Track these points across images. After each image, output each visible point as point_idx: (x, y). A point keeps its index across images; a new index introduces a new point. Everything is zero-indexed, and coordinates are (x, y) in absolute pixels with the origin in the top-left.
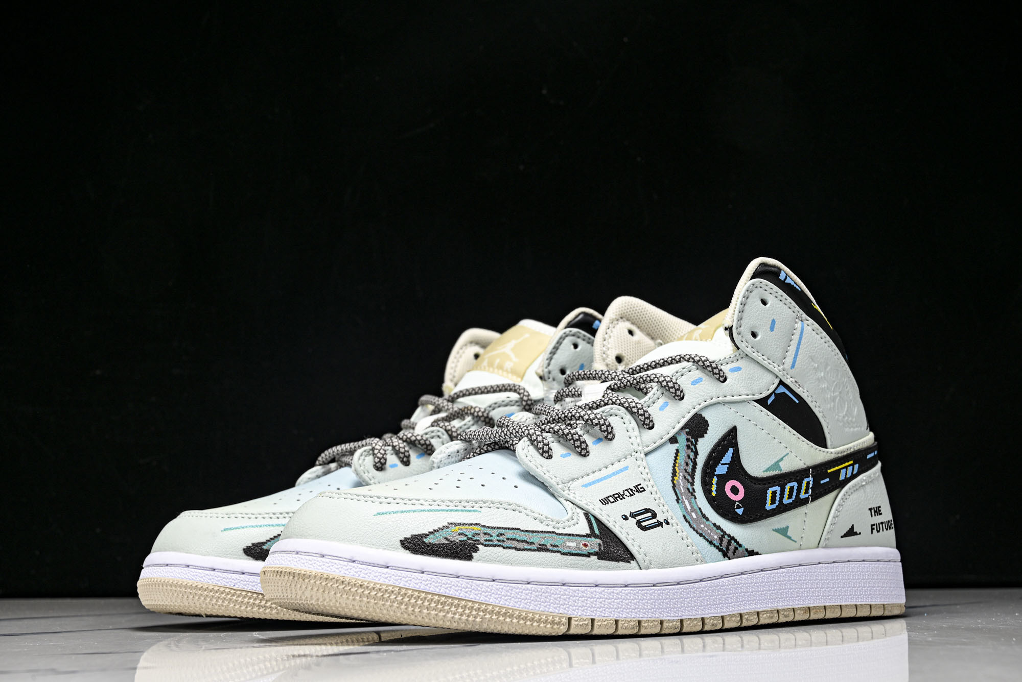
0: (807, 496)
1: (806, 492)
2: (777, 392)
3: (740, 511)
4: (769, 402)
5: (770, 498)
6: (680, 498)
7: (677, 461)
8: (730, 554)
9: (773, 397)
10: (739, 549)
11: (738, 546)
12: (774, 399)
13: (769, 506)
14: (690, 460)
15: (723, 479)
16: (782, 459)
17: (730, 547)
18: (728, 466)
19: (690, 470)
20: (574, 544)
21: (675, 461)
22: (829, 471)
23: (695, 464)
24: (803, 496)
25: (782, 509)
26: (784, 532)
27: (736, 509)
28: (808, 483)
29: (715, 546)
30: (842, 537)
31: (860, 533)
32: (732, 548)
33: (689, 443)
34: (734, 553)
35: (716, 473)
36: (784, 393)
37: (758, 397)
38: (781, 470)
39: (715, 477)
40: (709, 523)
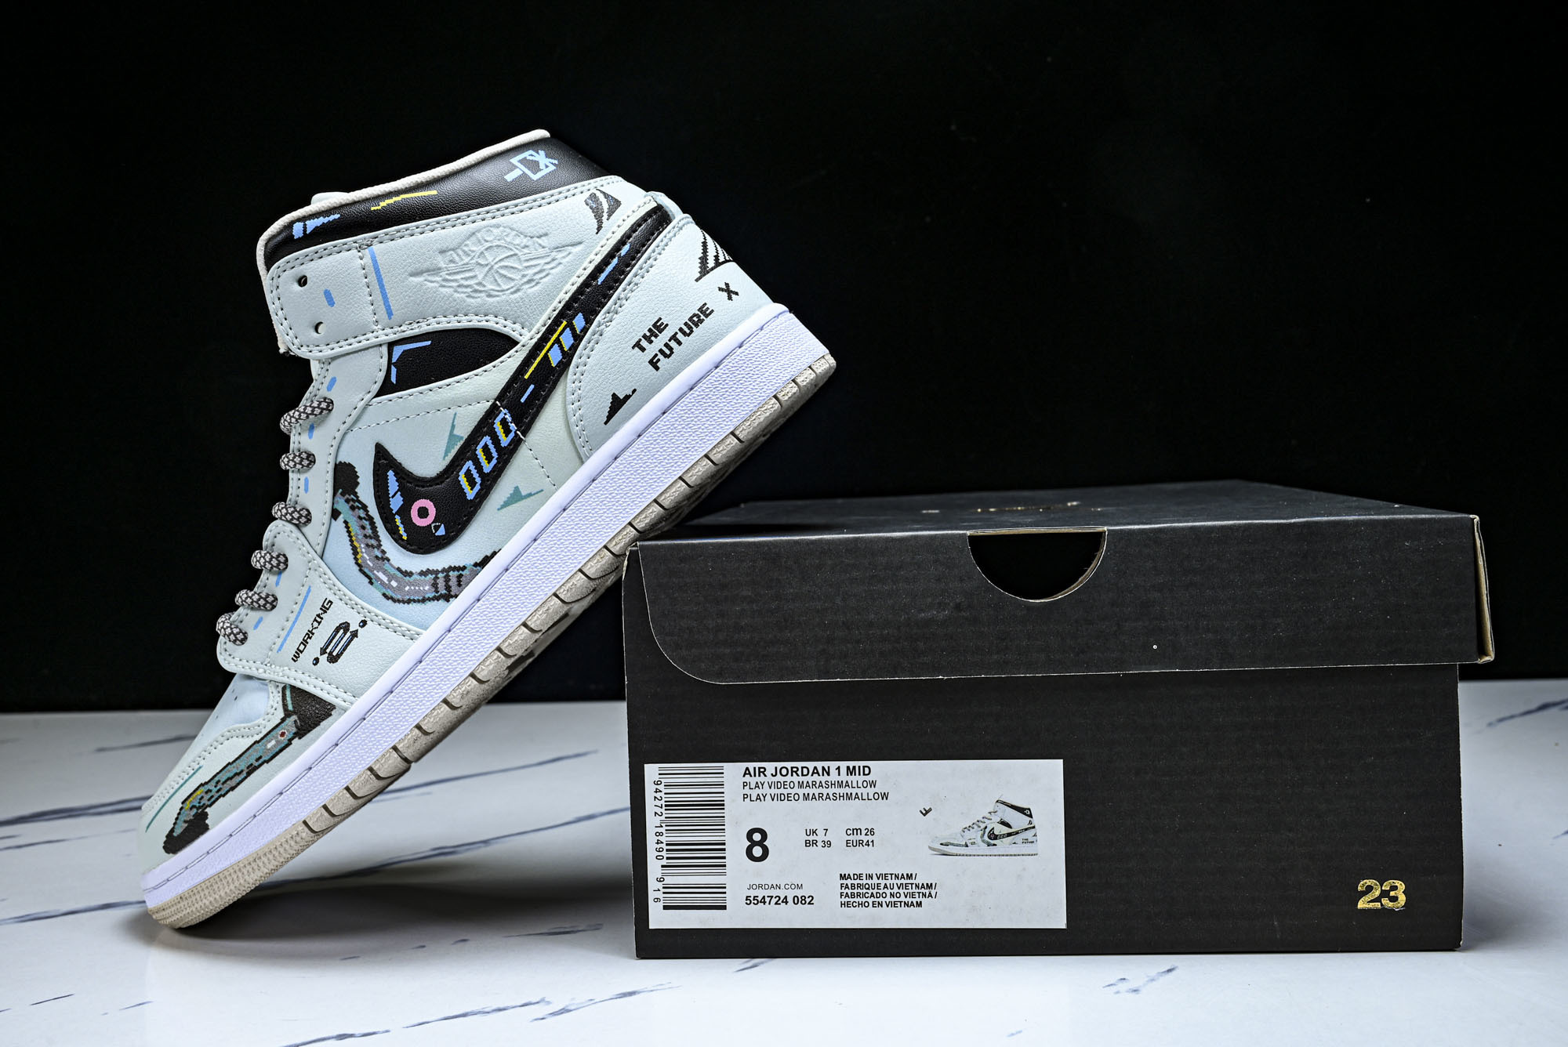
0: (512, 435)
1: (507, 431)
2: (394, 360)
3: (441, 532)
4: (393, 379)
5: (467, 483)
6: (372, 576)
7: (352, 534)
8: (454, 590)
9: (394, 370)
10: (463, 573)
11: (461, 572)
12: (397, 372)
13: (471, 494)
14: (364, 521)
15: (404, 511)
16: (453, 426)
17: (450, 583)
18: (399, 493)
19: (369, 532)
20: (273, 742)
21: (350, 536)
22: (526, 377)
23: (371, 519)
24: (505, 441)
25: (490, 481)
26: (516, 496)
27: (436, 532)
28: (504, 422)
29: (429, 599)
30: (606, 423)
31: (634, 391)
32: (453, 582)
33: (351, 503)
34: (459, 585)
35: (394, 512)
36: (404, 351)
37: (376, 388)
38: (462, 438)
39: (397, 516)
40: (415, 577)
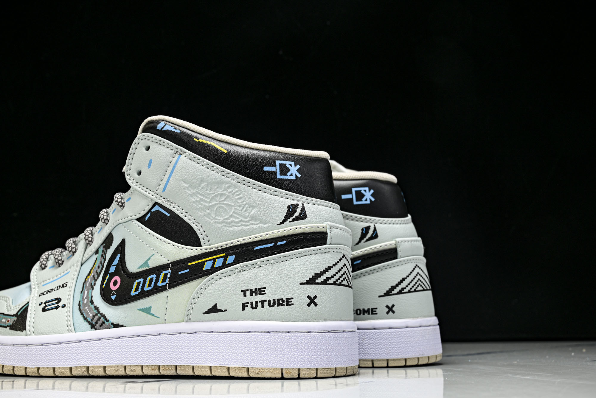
0: (164, 284)
1: (164, 281)
2: (152, 211)
3: (113, 297)
4: (146, 218)
5: (135, 287)
6: (84, 290)
7: (95, 266)
8: (97, 326)
9: (149, 215)
10: (106, 323)
11: (105, 321)
12: (150, 216)
13: (133, 293)
14: (101, 264)
15: (112, 275)
16: (149, 259)
17: (99, 322)
18: (115, 266)
19: (99, 271)
20: (5, 320)
21: (93, 266)
22: (189, 264)
23: (103, 266)
24: (160, 284)
25: (143, 295)
26: (147, 310)
27: (112, 296)
28: (166, 275)
29: (87, 321)
30: (204, 313)
31: (226, 310)
32: (100, 323)
33: (103, 253)
34: (100, 326)
35: (109, 272)
36: (158, 210)
37: (139, 216)
38: (149, 266)
39: (109, 275)
40: (92, 306)
